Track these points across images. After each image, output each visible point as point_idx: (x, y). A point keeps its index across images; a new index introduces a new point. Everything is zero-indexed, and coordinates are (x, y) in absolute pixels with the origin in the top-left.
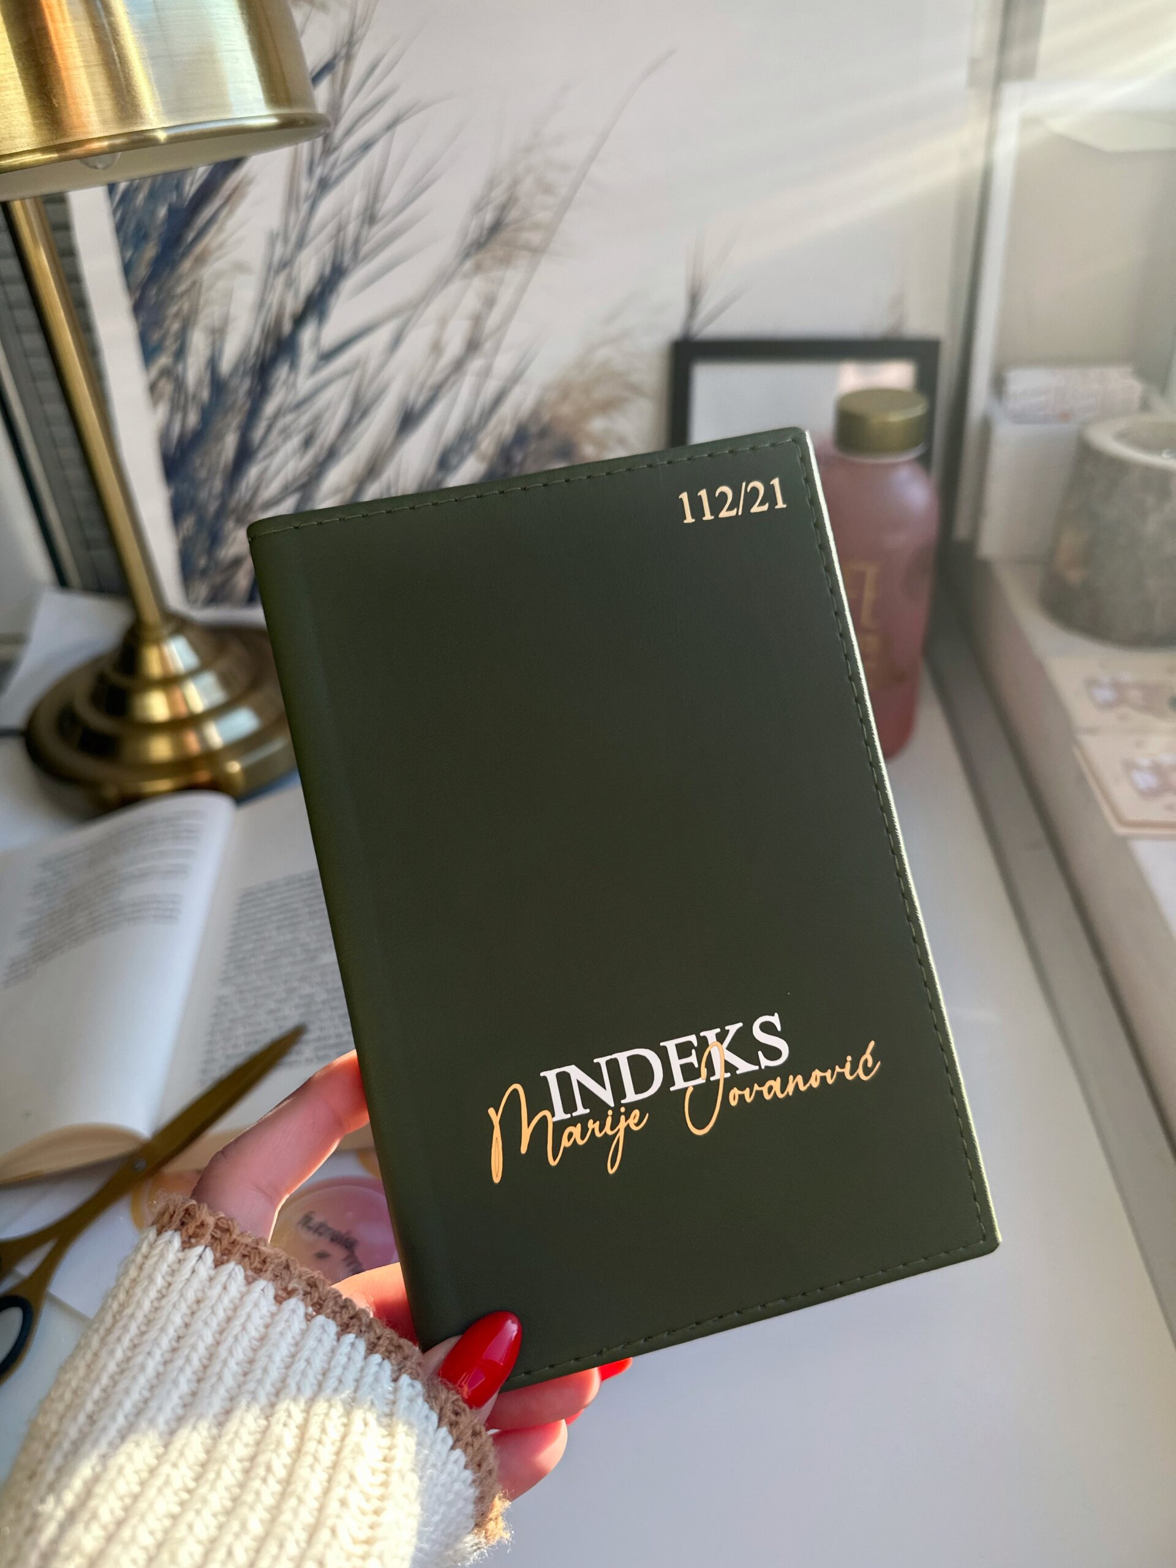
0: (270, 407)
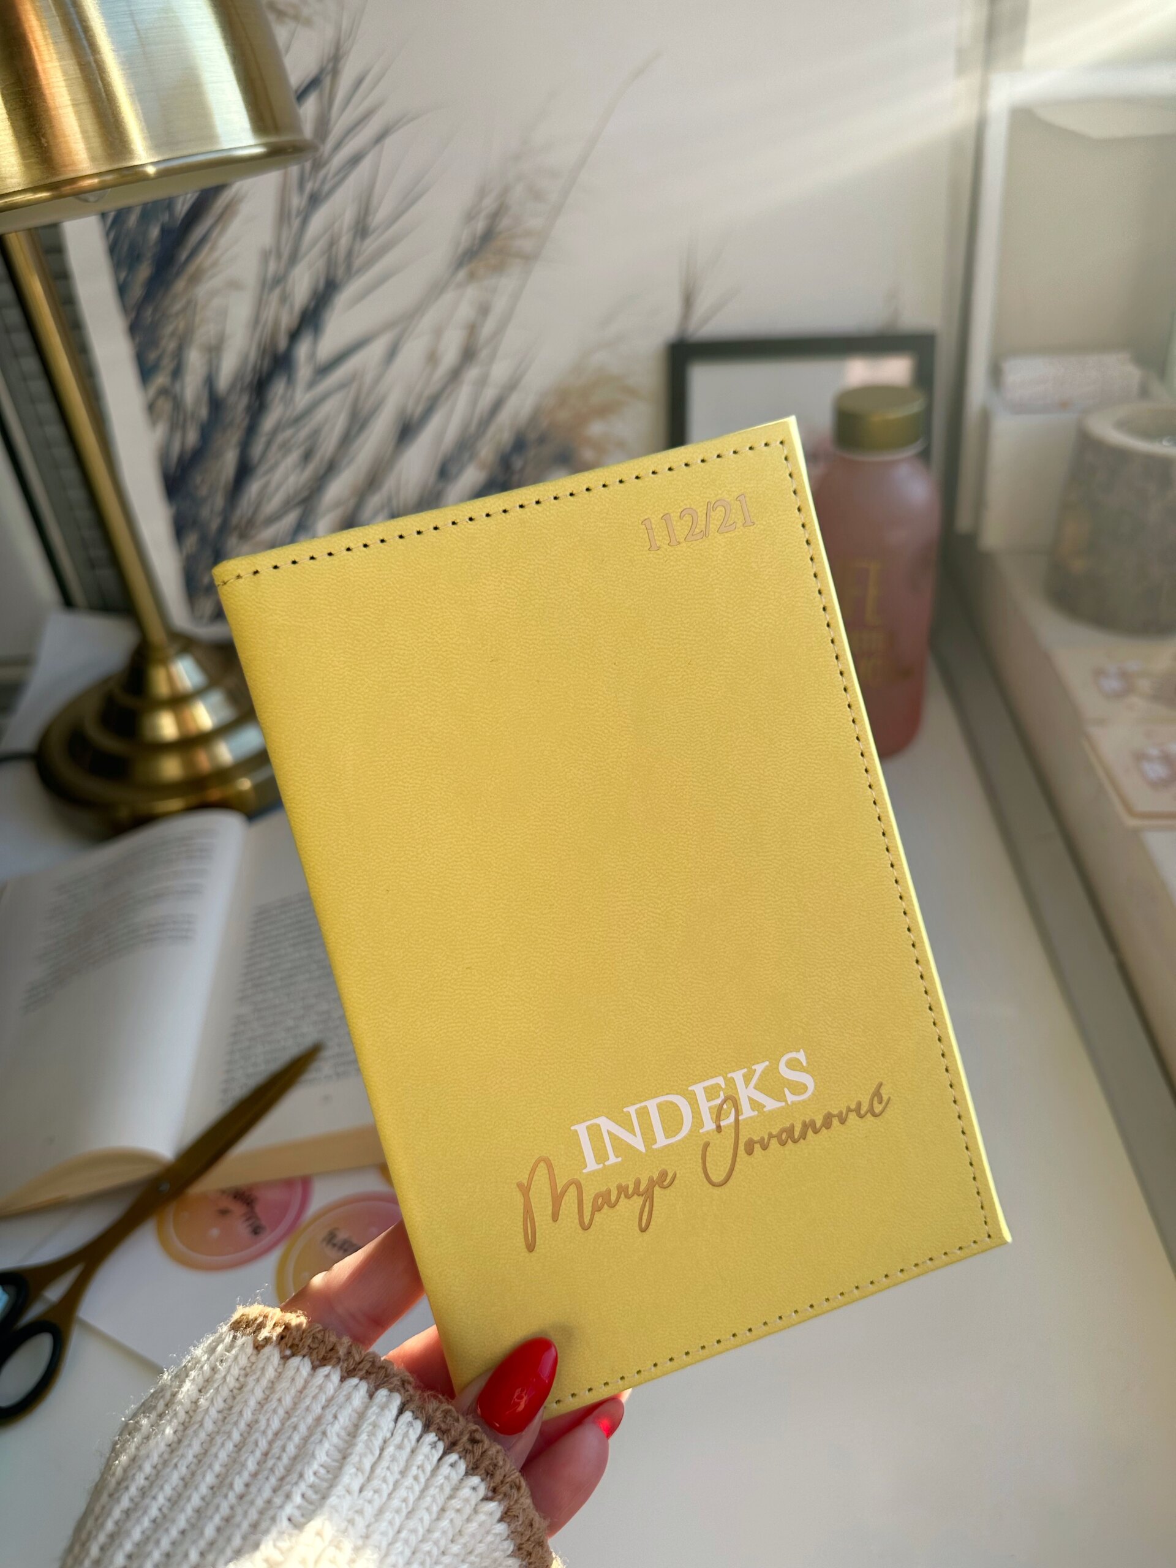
0: (268, 423)
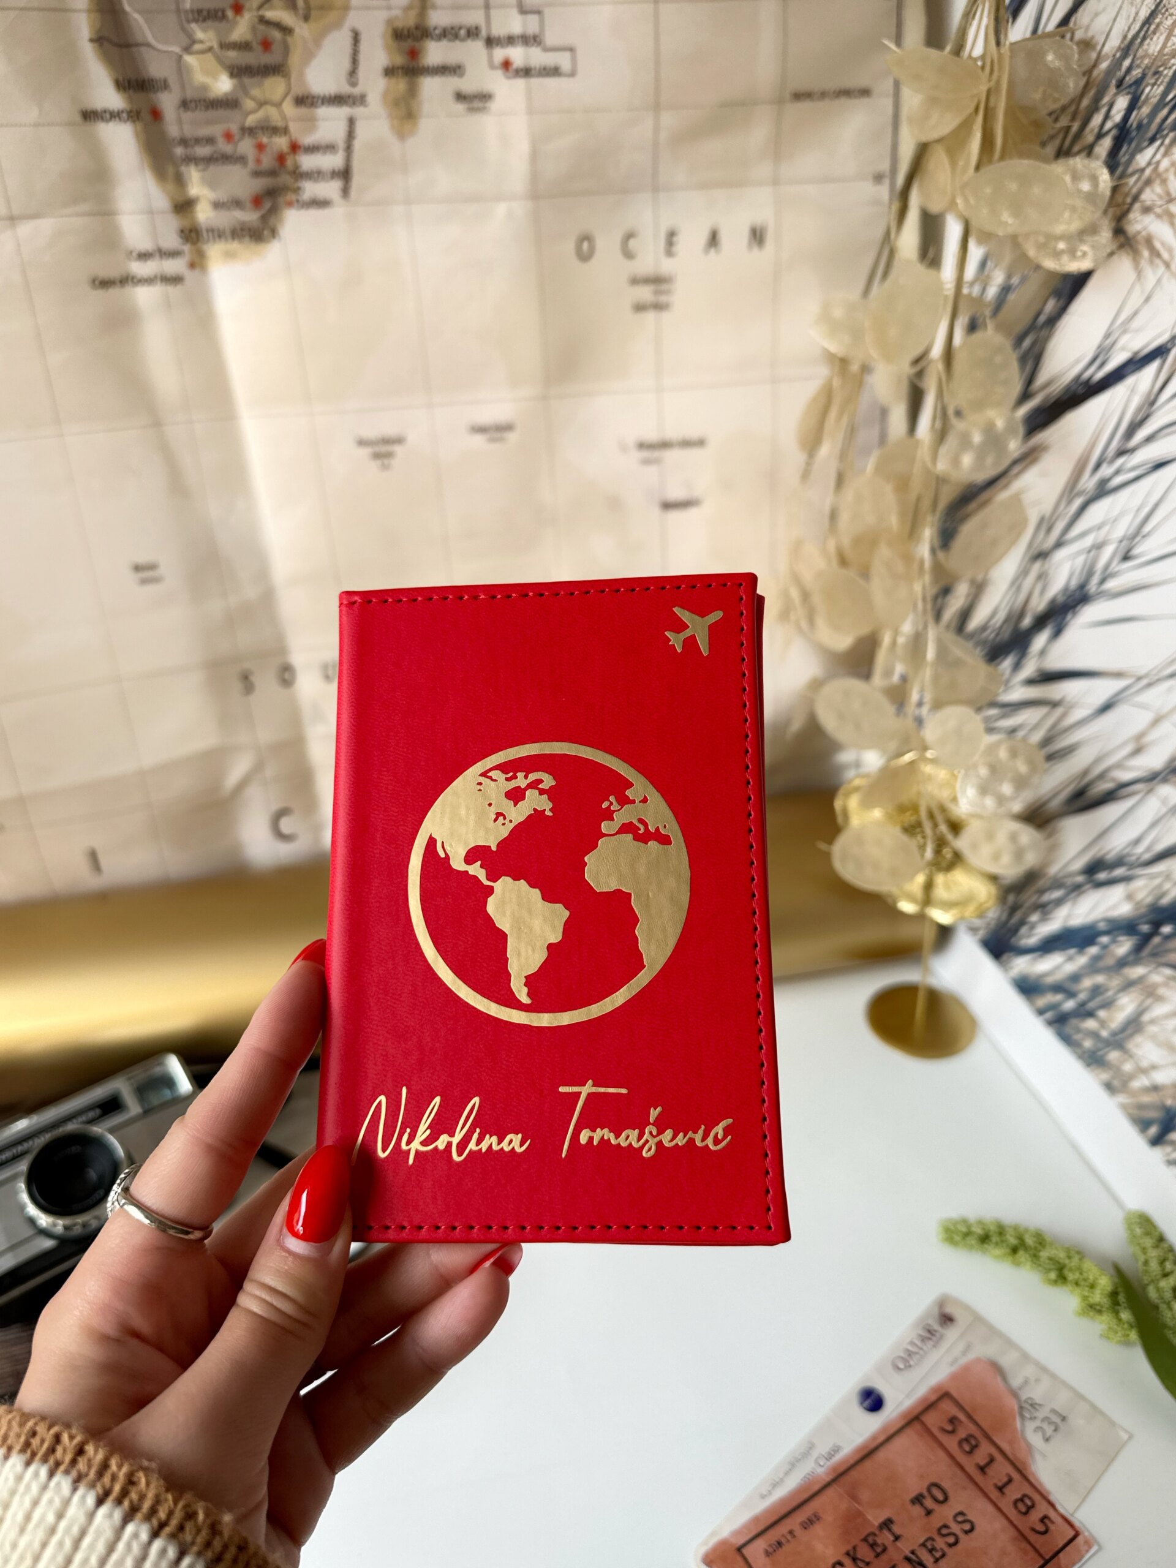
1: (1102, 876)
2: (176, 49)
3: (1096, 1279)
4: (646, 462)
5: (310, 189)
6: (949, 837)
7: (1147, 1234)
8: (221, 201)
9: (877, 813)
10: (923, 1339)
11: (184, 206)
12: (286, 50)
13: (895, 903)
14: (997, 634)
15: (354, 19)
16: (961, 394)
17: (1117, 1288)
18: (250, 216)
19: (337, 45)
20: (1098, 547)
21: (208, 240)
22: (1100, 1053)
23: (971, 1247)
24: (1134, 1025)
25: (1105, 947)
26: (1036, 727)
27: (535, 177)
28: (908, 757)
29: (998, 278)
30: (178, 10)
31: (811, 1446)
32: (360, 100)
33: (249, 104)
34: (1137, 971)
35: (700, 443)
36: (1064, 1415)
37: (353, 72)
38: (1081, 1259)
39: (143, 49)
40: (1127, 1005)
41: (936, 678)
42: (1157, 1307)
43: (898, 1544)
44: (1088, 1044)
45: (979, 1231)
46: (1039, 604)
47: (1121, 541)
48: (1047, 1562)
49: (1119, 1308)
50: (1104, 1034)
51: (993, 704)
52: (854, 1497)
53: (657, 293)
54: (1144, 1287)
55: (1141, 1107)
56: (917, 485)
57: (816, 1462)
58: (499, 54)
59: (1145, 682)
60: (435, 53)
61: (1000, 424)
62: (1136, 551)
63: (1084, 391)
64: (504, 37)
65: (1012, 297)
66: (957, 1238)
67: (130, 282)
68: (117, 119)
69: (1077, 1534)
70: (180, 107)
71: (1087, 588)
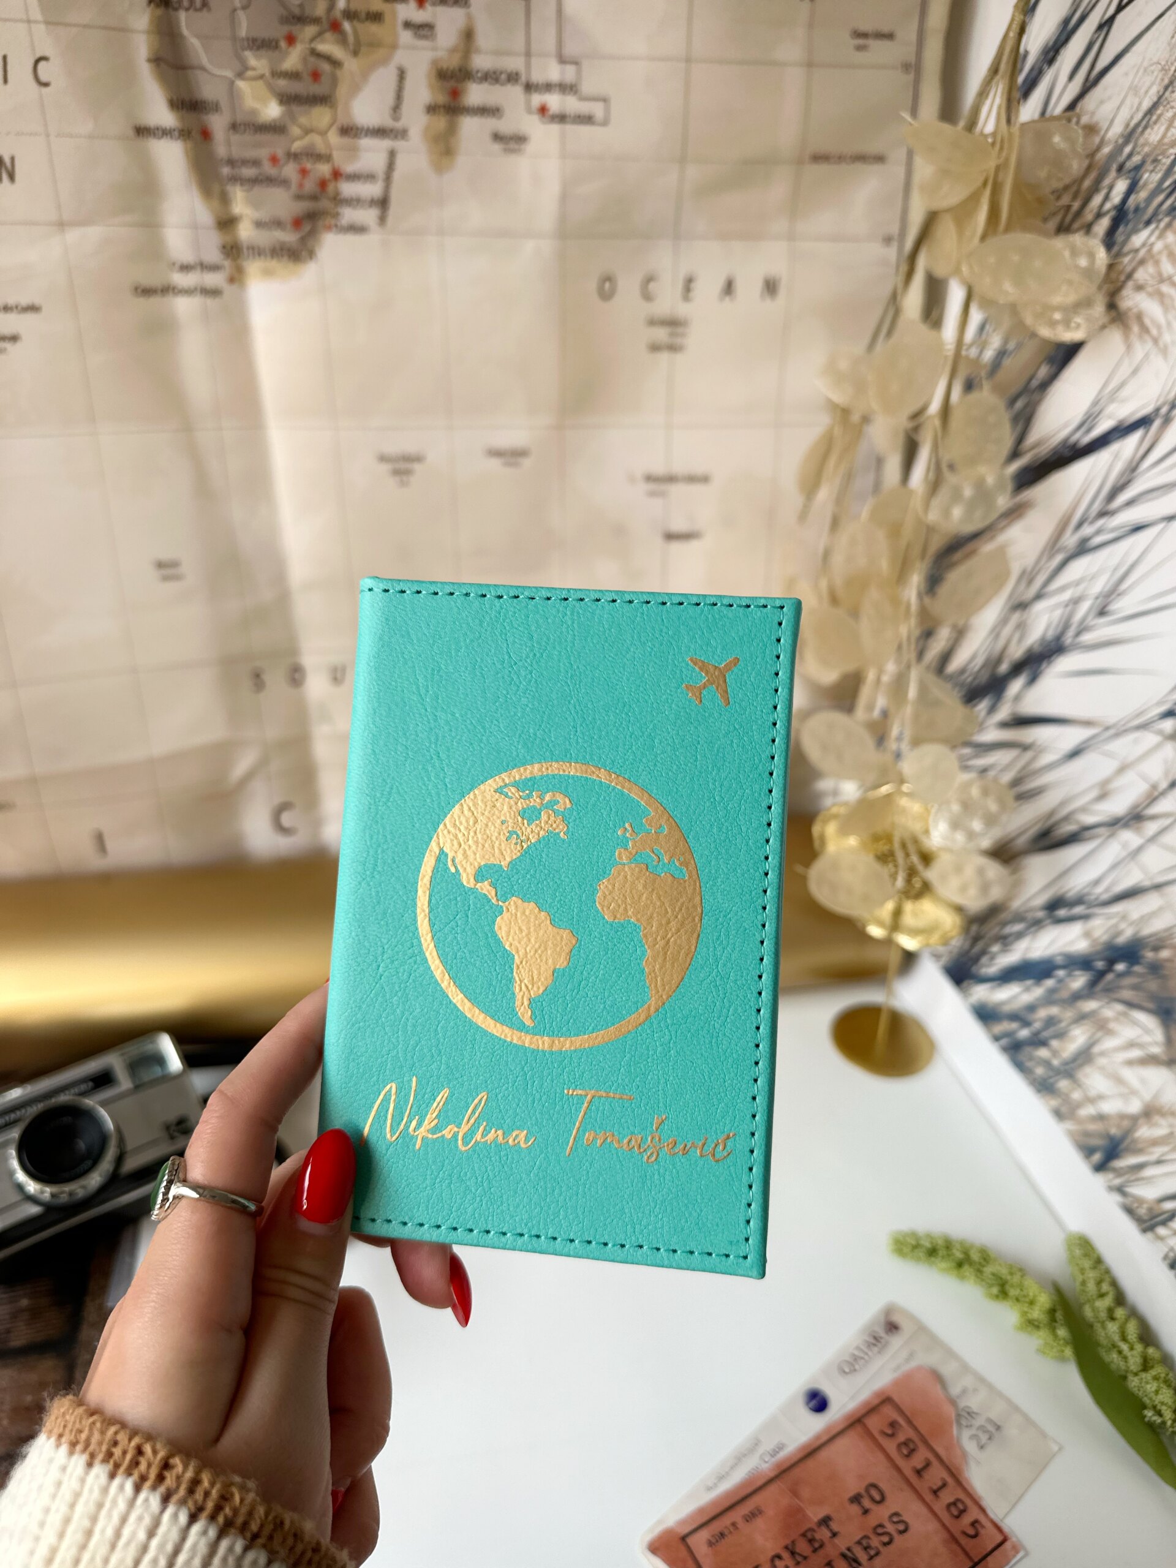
1: (1062, 913)
2: (229, 74)
3: (1035, 1296)
4: (652, 494)
5: (349, 215)
6: (920, 867)
7: (1086, 1255)
8: (263, 220)
9: (852, 841)
10: (870, 1345)
11: (226, 223)
12: (334, 82)
13: (864, 927)
14: (975, 679)
15: (400, 57)
16: (954, 450)
17: (1054, 1306)
18: (289, 237)
19: (382, 80)
20: (1076, 601)
21: (248, 256)
22: (1051, 1080)
23: (918, 1259)
24: (1085, 1056)
25: (1060, 981)
26: (1006, 768)
27: (563, 218)
28: (885, 789)
29: (995, 342)
30: (234, 38)
31: (756, 1443)
32: (401, 134)
33: (295, 131)
34: (1090, 1005)
35: (704, 479)
36: (999, 1424)
37: (396, 108)
38: (1022, 1276)
39: (198, 72)
40: (1079, 1037)
41: (916, 717)
42: (1091, 1326)
43: (836, 1540)
44: (1040, 1071)
45: (928, 1245)
46: (1017, 652)
47: (1097, 598)
48: (977, 1564)
49: (1056, 1324)
50: (1056, 1062)
51: (967, 744)
52: (795, 1493)
53: (672, 335)
54: (1081, 1306)
55: (1087, 1134)
56: (907, 533)
57: (761, 1457)
58: (537, 99)
59: (1112, 732)
60: (476, 94)
61: (990, 480)
62: (1113, 607)
63: (1071, 454)
64: (542, 84)
65: (1007, 362)
66: (906, 1250)
67: (171, 292)
68: (169, 137)
69: (1005, 1540)
70: (229, 130)
71: (1063, 639)
